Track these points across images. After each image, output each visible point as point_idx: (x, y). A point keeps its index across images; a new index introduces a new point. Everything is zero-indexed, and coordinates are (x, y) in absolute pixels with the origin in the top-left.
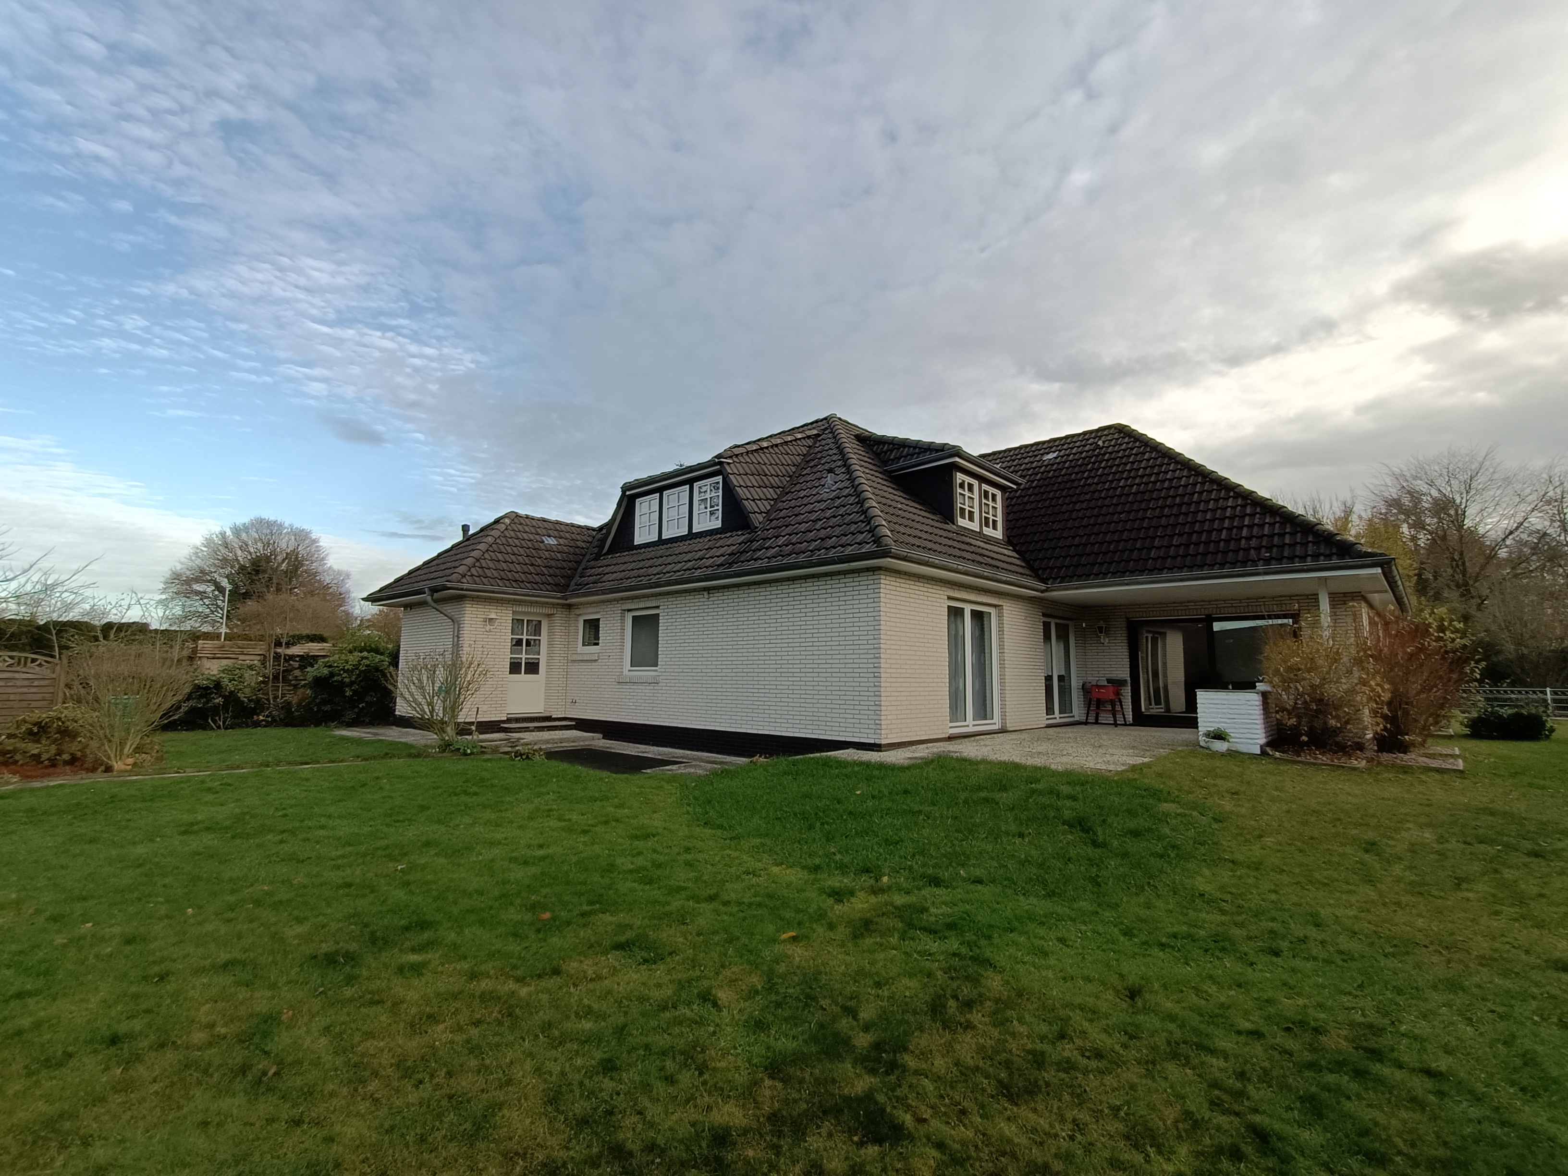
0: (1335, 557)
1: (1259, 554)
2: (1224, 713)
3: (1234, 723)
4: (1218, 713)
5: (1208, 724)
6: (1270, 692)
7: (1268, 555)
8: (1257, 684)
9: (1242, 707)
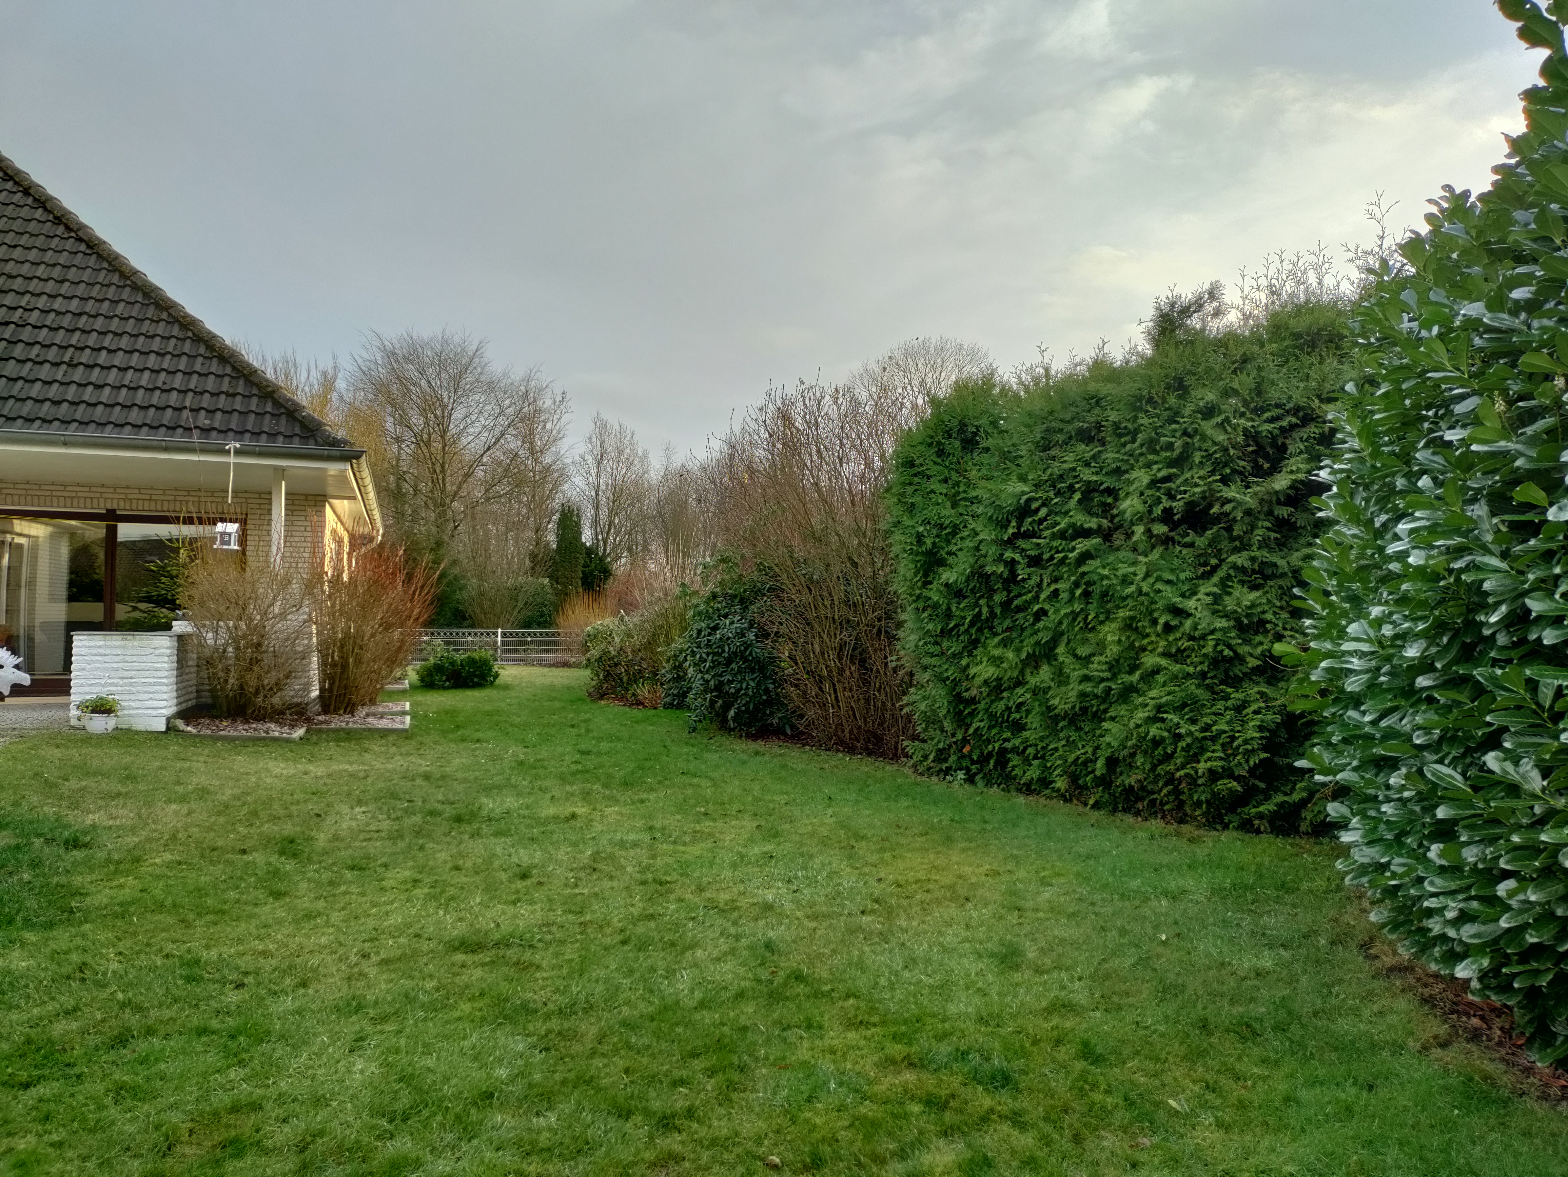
0: (296, 439)
1: (195, 419)
2: (117, 670)
3: (131, 685)
4: (105, 670)
5: (87, 689)
6: (189, 635)
7: (207, 422)
8: (174, 623)
9: (145, 658)
